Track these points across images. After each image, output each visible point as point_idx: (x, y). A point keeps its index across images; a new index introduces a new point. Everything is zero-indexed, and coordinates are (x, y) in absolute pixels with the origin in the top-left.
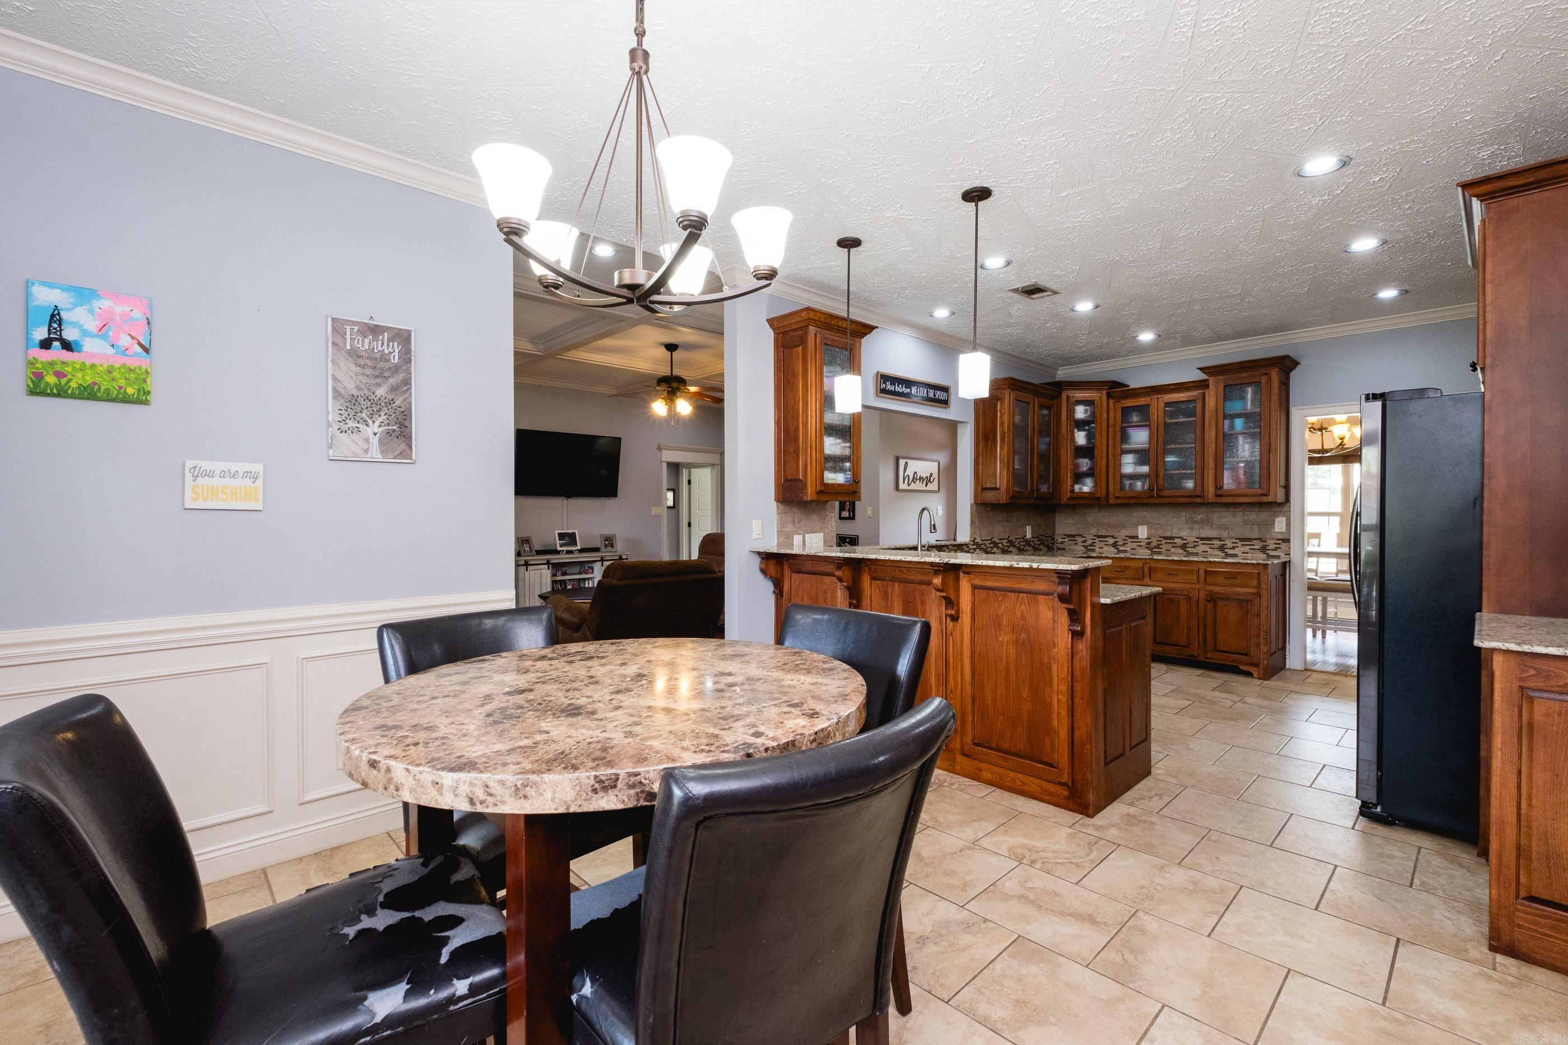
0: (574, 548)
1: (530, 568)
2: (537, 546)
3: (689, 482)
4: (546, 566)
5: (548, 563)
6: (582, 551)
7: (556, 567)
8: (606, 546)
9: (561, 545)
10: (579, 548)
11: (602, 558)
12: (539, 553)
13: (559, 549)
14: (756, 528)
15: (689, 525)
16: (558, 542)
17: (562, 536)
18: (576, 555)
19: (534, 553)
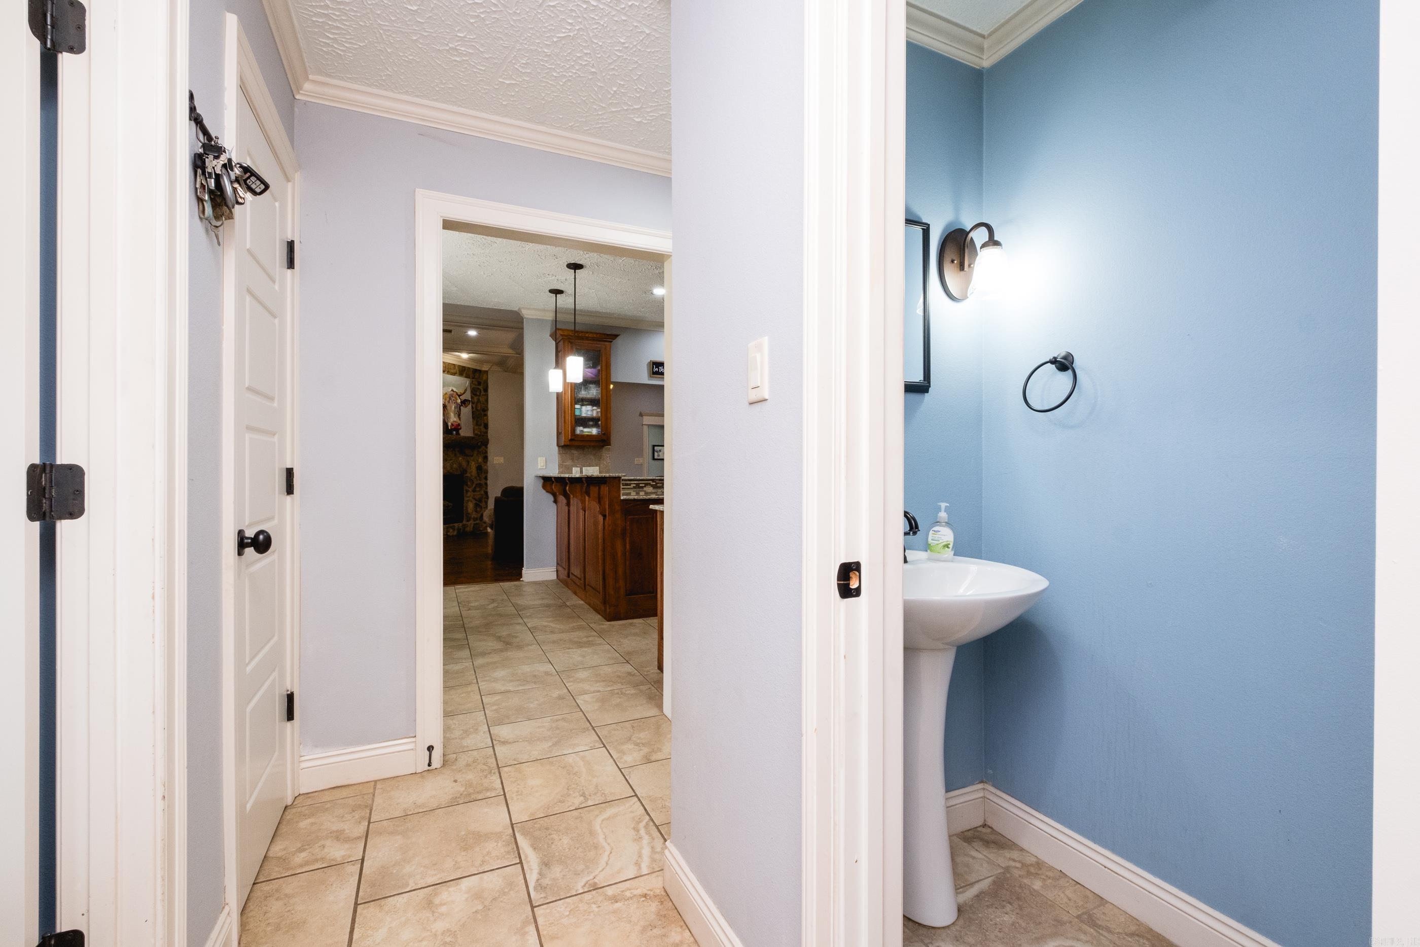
14: (541, 462)
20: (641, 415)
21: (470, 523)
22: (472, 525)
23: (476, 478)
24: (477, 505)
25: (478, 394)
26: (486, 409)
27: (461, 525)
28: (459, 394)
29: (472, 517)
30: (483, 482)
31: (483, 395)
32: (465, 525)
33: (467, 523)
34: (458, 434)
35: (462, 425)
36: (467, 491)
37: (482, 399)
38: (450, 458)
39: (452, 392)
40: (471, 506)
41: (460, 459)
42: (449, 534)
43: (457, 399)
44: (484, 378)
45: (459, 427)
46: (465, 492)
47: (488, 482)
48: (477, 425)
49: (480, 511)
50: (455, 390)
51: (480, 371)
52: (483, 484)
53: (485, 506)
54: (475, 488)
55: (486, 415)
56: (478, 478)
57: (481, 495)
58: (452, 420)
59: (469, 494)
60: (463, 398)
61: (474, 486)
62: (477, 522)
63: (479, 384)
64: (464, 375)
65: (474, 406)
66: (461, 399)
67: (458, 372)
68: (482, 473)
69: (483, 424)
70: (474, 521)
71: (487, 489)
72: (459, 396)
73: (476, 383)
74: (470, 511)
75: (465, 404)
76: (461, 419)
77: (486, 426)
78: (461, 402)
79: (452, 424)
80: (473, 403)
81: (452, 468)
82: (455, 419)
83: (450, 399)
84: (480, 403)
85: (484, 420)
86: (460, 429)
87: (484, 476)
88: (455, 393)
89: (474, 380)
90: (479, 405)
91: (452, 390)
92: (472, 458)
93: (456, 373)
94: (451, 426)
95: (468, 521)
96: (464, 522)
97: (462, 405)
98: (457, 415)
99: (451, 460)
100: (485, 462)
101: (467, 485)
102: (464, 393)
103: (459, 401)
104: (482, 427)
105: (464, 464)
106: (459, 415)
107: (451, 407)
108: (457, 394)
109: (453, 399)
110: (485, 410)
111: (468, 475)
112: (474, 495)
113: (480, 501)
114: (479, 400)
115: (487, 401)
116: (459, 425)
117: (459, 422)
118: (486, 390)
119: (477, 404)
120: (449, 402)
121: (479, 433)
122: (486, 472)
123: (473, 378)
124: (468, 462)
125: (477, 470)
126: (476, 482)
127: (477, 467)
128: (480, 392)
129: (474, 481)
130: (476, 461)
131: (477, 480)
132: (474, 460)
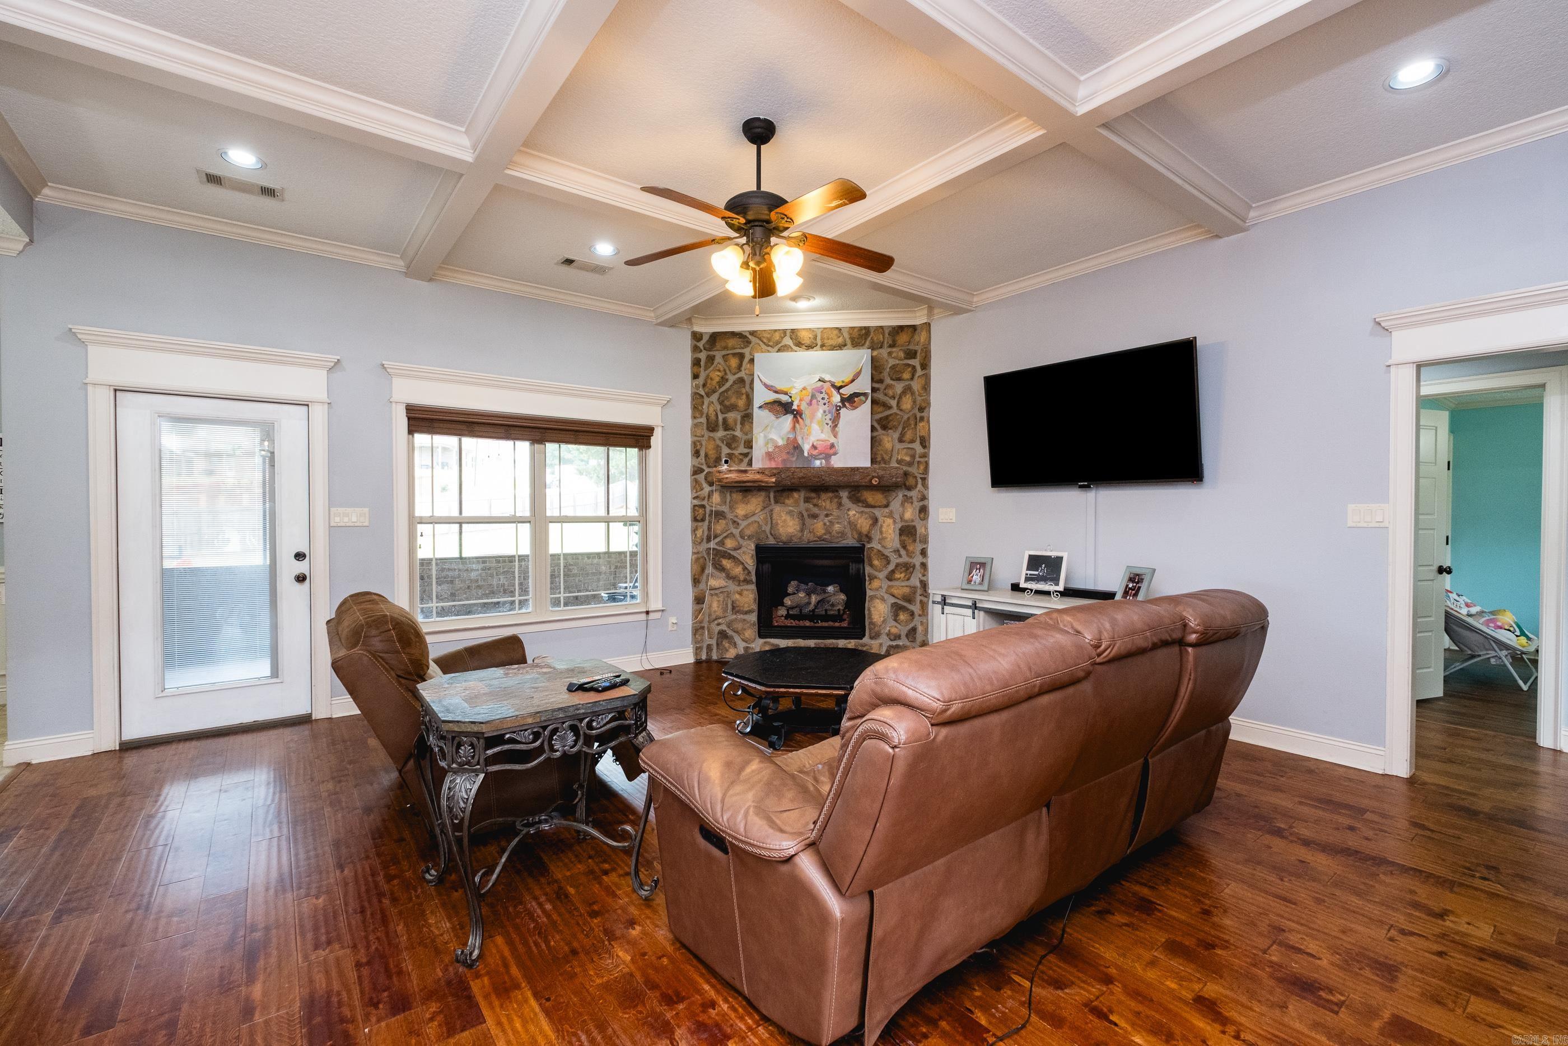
0: (1051, 588)
1: (947, 609)
4: (970, 612)
5: (974, 607)
8: (1126, 593)
10: (1057, 587)
13: (1023, 585)
17: (1035, 562)
21: (876, 642)
23: (896, 551)
24: (900, 608)
25: (906, 376)
26: (923, 405)
28: (838, 385)
29: (885, 631)
30: (917, 560)
31: (919, 376)
33: (873, 642)
34: (826, 463)
35: (840, 447)
36: (872, 578)
37: (916, 385)
38: (824, 513)
39: (820, 384)
40: (882, 608)
41: (852, 513)
43: (830, 396)
46: (867, 578)
47: (929, 562)
48: (901, 440)
49: (907, 622)
50: (827, 378)
51: (914, 328)
52: (916, 563)
53: (921, 613)
54: (893, 572)
55: (925, 418)
56: (903, 552)
57: (914, 588)
58: (813, 439)
59: (876, 584)
61: (891, 567)
62: (899, 643)
63: (911, 354)
64: (865, 343)
65: (894, 403)
66: (840, 394)
67: (849, 342)
68: (915, 541)
69: (917, 441)
70: (889, 640)
71: (925, 575)
72: (840, 388)
73: (902, 355)
74: (877, 618)
75: (853, 402)
76: (840, 435)
77: (925, 442)
78: (843, 400)
79: (813, 445)
81: (828, 532)
82: (823, 436)
83: (813, 396)
84: (913, 394)
85: (920, 431)
86: (835, 454)
87: (919, 547)
88: (827, 386)
89: (879, 350)
90: (906, 399)
91: (821, 380)
92: (887, 510)
93: (845, 345)
94: (809, 450)
95: (872, 638)
96: (866, 639)
97: (844, 406)
98: (828, 429)
99: (827, 515)
100: (920, 519)
101: (871, 565)
102: (853, 381)
103: (836, 399)
104: (917, 446)
105: (864, 523)
106: (834, 427)
107: (815, 413)
108: (833, 386)
109: (822, 396)
111: (875, 545)
112: (889, 587)
113: (909, 599)
114: (906, 391)
115: (926, 387)
116: (832, 446)
117: (833, 440)
118: (925, 365)
119: (900, 398)
120: (810, 404)
122: (925, 540)
123: (877, 347)
124: (875, 521)
125: (900, 535)
126: (895, 560)
127: (900, 530)
128: (914, 367)
129: (892, 559)
130: (897, 517)
131: (900, 556)
132: (891, 515)
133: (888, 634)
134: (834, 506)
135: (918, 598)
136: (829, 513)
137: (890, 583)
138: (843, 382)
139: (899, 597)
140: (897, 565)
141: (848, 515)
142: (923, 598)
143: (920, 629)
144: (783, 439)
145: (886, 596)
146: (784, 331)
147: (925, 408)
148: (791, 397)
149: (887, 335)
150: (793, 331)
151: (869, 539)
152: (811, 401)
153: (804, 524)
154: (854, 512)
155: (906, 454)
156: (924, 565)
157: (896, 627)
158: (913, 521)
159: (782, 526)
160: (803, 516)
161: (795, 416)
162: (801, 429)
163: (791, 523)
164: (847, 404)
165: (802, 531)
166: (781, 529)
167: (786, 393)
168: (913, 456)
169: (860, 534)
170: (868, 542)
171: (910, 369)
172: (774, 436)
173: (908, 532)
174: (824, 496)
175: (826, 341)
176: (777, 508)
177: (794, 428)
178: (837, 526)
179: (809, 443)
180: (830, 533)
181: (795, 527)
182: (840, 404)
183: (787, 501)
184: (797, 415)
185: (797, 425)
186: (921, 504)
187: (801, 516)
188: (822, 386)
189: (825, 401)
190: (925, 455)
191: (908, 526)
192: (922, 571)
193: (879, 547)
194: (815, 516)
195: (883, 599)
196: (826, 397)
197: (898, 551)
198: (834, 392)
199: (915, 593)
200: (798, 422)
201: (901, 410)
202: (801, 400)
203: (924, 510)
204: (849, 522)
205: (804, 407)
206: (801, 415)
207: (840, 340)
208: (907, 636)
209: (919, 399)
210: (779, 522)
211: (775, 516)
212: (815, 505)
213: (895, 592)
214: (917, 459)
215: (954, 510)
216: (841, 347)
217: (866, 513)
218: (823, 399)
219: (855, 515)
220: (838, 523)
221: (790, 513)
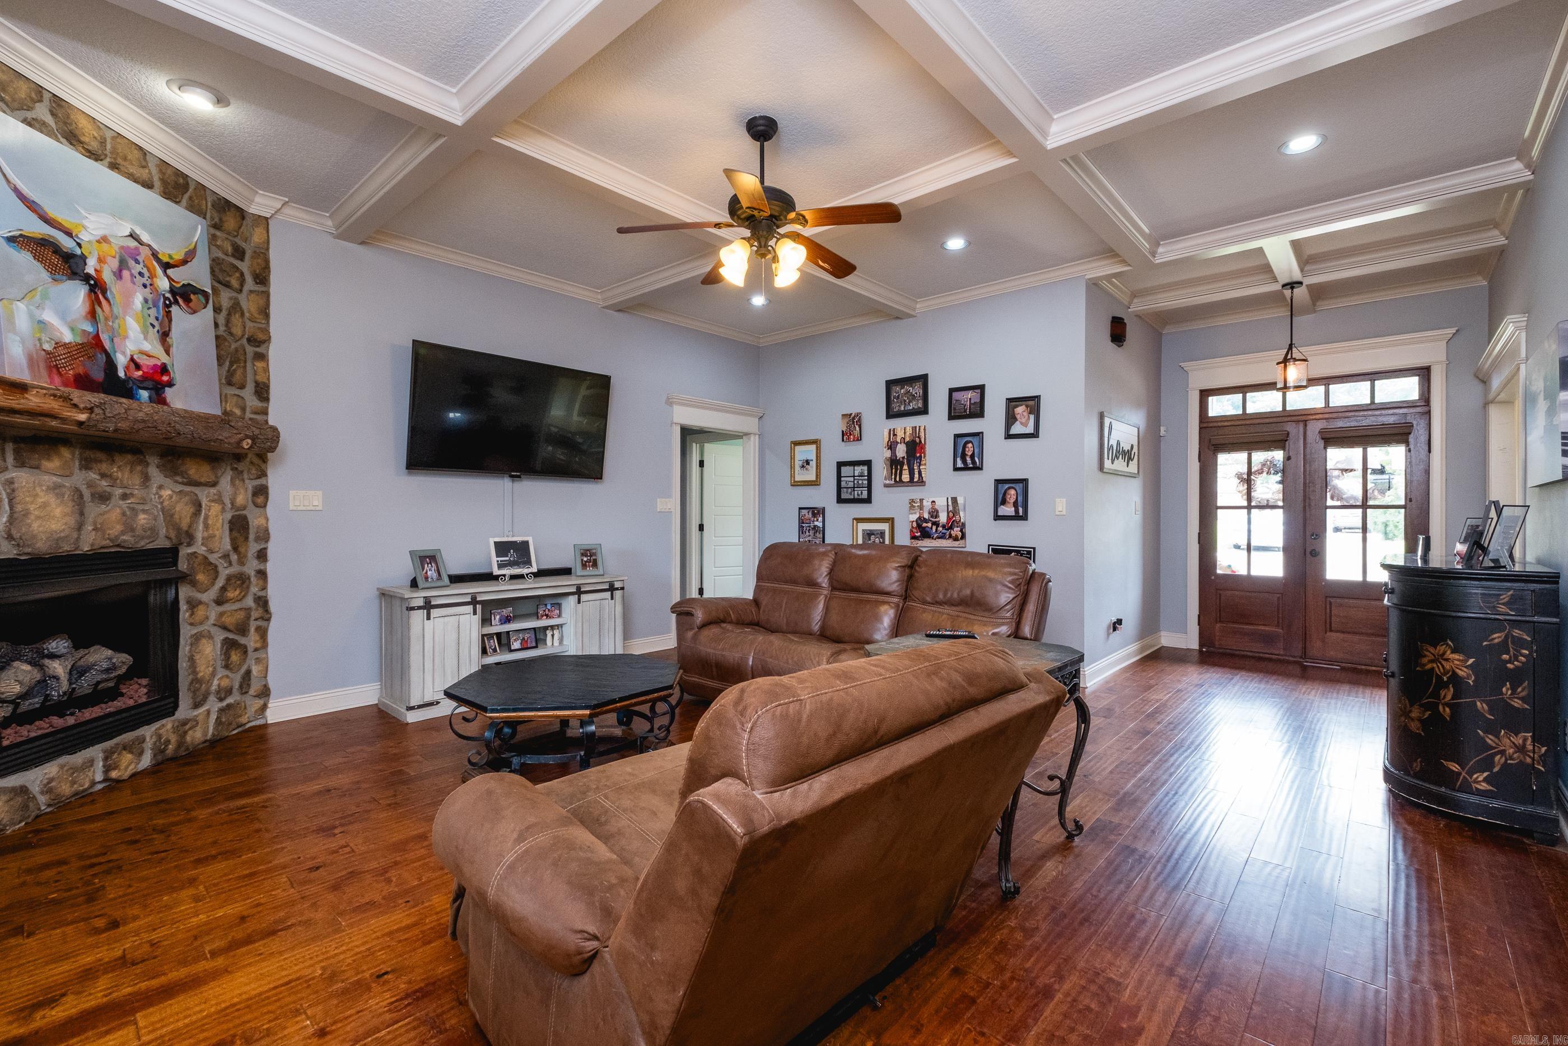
0: (525, 571)
1: (434, 613)
2: (455, 563)
3: (701, 464)
4: (469, 609)
5: (474, 602)
6: (541, 574)
7: (487, 610)
8: (584, 565)
9: (501, 566)
10: (534, 569)
11: (579, 588)
12: (457, 579)
13: (496, 572)
15: (701, 528)
16: (495, 560)
18: (530, 583)
19: (446, 580)
20: (670, 402)
21: (202, 710)
22: (213, 717)
23: (226, 556)
24: (230, 645)
25: (235, 283)
26: (261, 336)
27: (167, 724)
28: (166, 259)
29: (214, 687)
30: (251, 567)
31: (251, 292)
32: (184, 723)
33: (196, 713)
34: (158, 398)
35: (178, 372)
36: (191, 605)
37: (249, 304)
38: (120, 491)
39: (133, 244)
40: (210, 651)
41: (166, 493)
42: (114, 774)
43: (152, 276)
44: (257, 236)
45: (165, 378)
46: (183, 607)
47: (271, 567)
48: (229, 381)
49: (240, 665)
50: (145, 238)
51: (242, 213)
52: (253, 573)
53: (258, 645)
54: (223, 589)
55: (262, 357)
56: (234, 557)
57: (248, 610)
58: (129, 345)
59: (201, 612)
60: (182, 276)
61: (220, 582)
62: (230, 700)
63: (239, 253)
64: (184, 202)
65: (221, 319)
66: (169, 277)
67: (157, 184)
68: (247, 538)
69: (250, 387)
70: (221, 700)
71: (264, 588)
72: (166, 266)
73: (230, 249)
74: (203, 670)
75: (188, 300)
76: (174, 350)
77: (262, 391)
78: (172, 290)
79: (132, 359)
80: (217, 310)
81: (128, 526)
82: (147, 347)
83: (123, 265)
84: (242, 315)
85: (255, 373)
86: (170, 384)
87: (255, 547)
88: (145, 252)
89: (218, 233)
90: (236, 319)
91: (132, 236)
92: (213, 490)
93: (155, 186)
94: (127, 368)
95: (196, 706)
96: (184, 711)
97: (177, 302)
98: (153, 333)
99: (124, 497)
100: (256, 505)
101: (190, 584)
102: (184, 262)
104: (248, 393)
105: (183, 511)
106: (164, 336)
107: (128, 298)
108: (155, 255)
109: (139, 268)
110: (260, 341)
111: (197, 547)
112: (221, 614)
113: (242, 629)
114: (236, 307)
115: (265, 312)
116: (164, 369)
117: (164, 359)
118: (262, 278)
119: (229, 314)
120: (118, 275)
121: (238, 412)
122: (264, 536)
123: (215, 226)
124: (199, 507)
125: (231, 530)
126: (224, 572)
127: (230, 522)
128: (242, 274)
129: (220, 569)
130: (227, 502)
131: (230, 564)
132: (219, 500)
133: (218, 692)
134: (137, 480)
135: (253, 626)
136: (128, 491)
137: (221, 609)
138: (170, 257)
139: (231, 627)
140: (229, 579)
141: (160, 497)
142: (260, 623)
143: (255, 670)
144: (72, 329)
145: (214, 630)
146: (40, 89)
147: (263, 342)
148: (79, 245)
149: (209, 204)
150: (57, 101)
151: (190, 538)
152: (120, 271)
153: (82, 514)
154: (169, 492)
155: (237, 405)
156: (262, 574)
157: (227, 677)
158: (244, 508)
159: (38, 518)
160: (81, 496)
161: (92, 289)
162: (106, 319)
163: (58, 512)
164: (180, 301)
165: (80, 527)
166: (35, 525)
167: (69, 234)
168: (243, 409)
169: (178, 529)
170: (189, 545)
171: (237, 275)
172: (49, 316)
173: (239, 526)
174: (120, 460)
175: (119, 161)
176: (23, 477)
177: (92, 315)
178: (142, 516)
179: (124, 353)
180: (133, 530)
181: (67, 519)
182: (168, 295)
183: (47, 464)
184: (96, 288)
185: (98, 310)
186: (258, 482)
187: (78, 496)
188: (136, 248)
189: (144, 280)
190: (265, 412)
191: (239, 516)
192: (261, 582)
193: (202, 550)
194: (103, 498)
195: (210, 637)
196: (145, 271)
197: (228, 555)
198: (159, 271)
199: (248, 617)
200: (100, 304)
201: (231, 334)
202: (101, 260)
203: (262, 492)
204: (163, 509)
205: (107, 276)
206: (104, 292)
207: (143, 174)
208: (241, 687)
209: (249, 325)
210: (32, 507)
211: (20, 495)
212: (103, 476)
213: (228, 620)
214: (248, 415)
215: (320, 493)
216: (148, 185)
217: (187, 494)
218: (141, 274)
219: (171, 497)
220: (144, 511)
221: (56, 489)
